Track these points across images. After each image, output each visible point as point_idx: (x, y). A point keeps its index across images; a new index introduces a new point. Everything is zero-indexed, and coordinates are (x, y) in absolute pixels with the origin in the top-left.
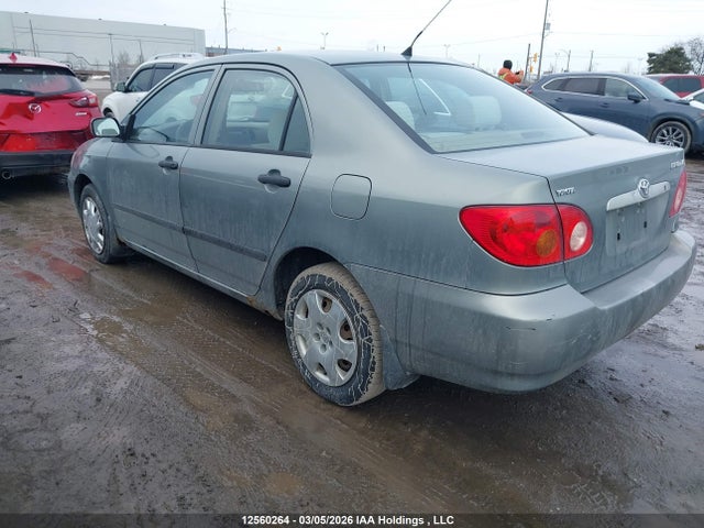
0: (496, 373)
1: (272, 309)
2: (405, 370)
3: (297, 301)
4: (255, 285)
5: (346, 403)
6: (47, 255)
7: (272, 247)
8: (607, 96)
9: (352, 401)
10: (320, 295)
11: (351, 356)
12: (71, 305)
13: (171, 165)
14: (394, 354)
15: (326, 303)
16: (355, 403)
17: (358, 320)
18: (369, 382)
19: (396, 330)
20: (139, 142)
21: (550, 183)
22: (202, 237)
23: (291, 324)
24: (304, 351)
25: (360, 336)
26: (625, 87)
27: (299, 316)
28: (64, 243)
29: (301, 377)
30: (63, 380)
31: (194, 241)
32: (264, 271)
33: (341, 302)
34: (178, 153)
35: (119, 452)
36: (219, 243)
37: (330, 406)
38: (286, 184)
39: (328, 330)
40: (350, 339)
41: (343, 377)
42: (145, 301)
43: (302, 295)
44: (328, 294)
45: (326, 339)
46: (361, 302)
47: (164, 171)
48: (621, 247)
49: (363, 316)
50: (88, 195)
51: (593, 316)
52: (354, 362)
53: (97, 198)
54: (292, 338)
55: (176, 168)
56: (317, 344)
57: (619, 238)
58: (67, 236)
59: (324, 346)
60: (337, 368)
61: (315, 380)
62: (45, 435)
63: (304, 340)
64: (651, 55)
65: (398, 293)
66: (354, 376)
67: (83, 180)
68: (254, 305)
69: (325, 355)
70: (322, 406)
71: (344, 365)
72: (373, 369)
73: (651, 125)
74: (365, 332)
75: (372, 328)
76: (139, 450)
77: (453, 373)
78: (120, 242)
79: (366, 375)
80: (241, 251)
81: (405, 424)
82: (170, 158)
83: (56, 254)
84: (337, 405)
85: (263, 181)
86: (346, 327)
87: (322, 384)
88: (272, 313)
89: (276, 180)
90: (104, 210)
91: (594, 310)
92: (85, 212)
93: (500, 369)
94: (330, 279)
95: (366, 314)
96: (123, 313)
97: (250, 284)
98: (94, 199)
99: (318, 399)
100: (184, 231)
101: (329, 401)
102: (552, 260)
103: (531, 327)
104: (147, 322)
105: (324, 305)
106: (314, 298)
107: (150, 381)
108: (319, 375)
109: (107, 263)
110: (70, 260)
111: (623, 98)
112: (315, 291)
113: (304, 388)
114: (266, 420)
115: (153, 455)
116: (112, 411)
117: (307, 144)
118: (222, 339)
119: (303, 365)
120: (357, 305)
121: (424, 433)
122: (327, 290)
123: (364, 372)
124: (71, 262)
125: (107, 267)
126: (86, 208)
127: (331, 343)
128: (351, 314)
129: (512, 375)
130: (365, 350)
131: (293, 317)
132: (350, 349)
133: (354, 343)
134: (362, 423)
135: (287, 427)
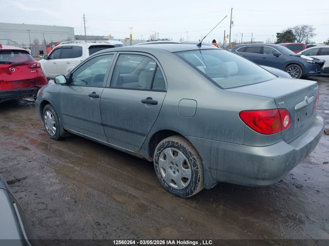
0: (257, 179)
1: (147, 157)
2: (214, 180)
3: (160, 153)
4: (138, 147)
5: (186, 196)
6: (27, 138)
7: (149, 130)
8: (264, 54)
9: (189, 195)
10: (172, 150)
11: (188, 176)
12: (47, 160)
13: (94, 96)
14: (209, 174)
15: (175, 153)
16: (190, 196)
17: (191, 160)
18: (197, 186)
19: (210, 164)
20: (74, 85)
21: (276, 101)
22: (112, 127)
23: (157, 163)
24: (164, 175)
25: (192, 167)
26: (272, 50)
27: (161, 159)
28: (33, 131)
29: (162, 186)
30: (57, 194)
31: (106, 128)
32: (144, 141)
33: (183, 153)
34: (98, 91)
35: (93, 224)
36: (121, 129)
37: (177, 198)
38: (155, 103)
39: (177, 165)
40: (187, 168)
41: (184, 185)
42: (81, 157)
43: (162, 150)
44: (176, 150)
45: (175, 169)
46: (193, 152)
47: (91, 98)
48: (300, 124)
49: (194, 158)
50: (47, 110)
51: (293, 153)
52: (190, 178)
53: (53, 110)
54: (158, 169)
55: (98, 97)
56: (171, 171)
57: (298, 120)
58: (34, 128)
59: (174, 172)
60: (182, 181)
61: (170, 187)
62: (57, 219)
63: (165, 170)
64: (278, 34)
65: (211, 148)
66: (190, 184)
67: (45, 103)
68: (137, 155)
69: (176, 176)
70: (175, 198)
71: (185, 180)
72: (199, 181)
73: (285, 66)
74: (195, 165)
75: (198, 163)
76: (101, 222)
77: (237, 180)
78: (65, 130)
79: (196, 183)
80: (133, 132)
81: (212, 203)
82: (94, 93)
83: (31, 137)
84: (181, 198)
85: (144, 102)
86: (185, 163)
87: (173, 188)
88: (147, 158)
89: (150, 102)
90: (57, 116)
91: (294, 150)
92: (45, 117)
93: (259, 177)
94: (177, 143)
95: (195, 157)
96: (73, 163)
97: (136, 147)
98: (51, 111)
99: (171, 195)
100: (102, 124)
101: (177, 196)
102: (277, 131)
103: (272, 159)
104: (84, 166)
105: (174, 154)
106: (169, 151)
107: (95, 192)
108: (172, 185)
109: (57, 140)
110: (40, 139)
111: (271, 55)
112: (170, 149)
113: (164, 191)
114: (152, 205)
115: (109, 224)
116: (83, 206)
117: (165, 87)
118: (121, 171)
119: (164, 181)
120: (190, 153)
121: (221, 206)
122: (175, 148)
123: (195, 182)
124: (40, 140)
125: (57, 142)
126: (46, 115)
127: (178, 170)
128: (188, 158)
129: (263, 179)
130: (195, 173)
131: (158, 160)
132: (188, 173)
133: (190, 170)
134: (194, 204)
135: (162, 208)
